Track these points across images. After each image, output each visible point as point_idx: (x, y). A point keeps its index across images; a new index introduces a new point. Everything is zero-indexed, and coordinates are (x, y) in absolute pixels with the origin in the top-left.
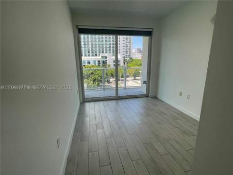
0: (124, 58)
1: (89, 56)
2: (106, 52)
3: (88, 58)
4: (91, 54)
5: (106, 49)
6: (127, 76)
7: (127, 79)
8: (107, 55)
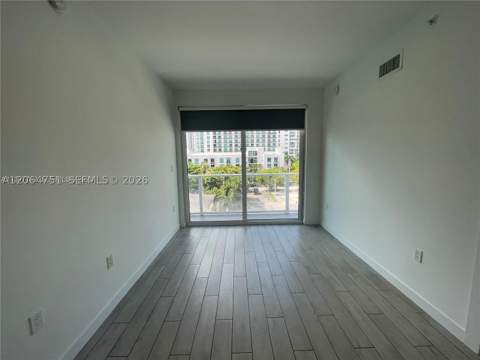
0: (286, 153)
1: (231, 151)
2: (257, 145)
3: (229, 154)
4: (234, 148)
5: (258, 141)
6: (290, 184)
7: (291, 188)
8: (256, 149)
